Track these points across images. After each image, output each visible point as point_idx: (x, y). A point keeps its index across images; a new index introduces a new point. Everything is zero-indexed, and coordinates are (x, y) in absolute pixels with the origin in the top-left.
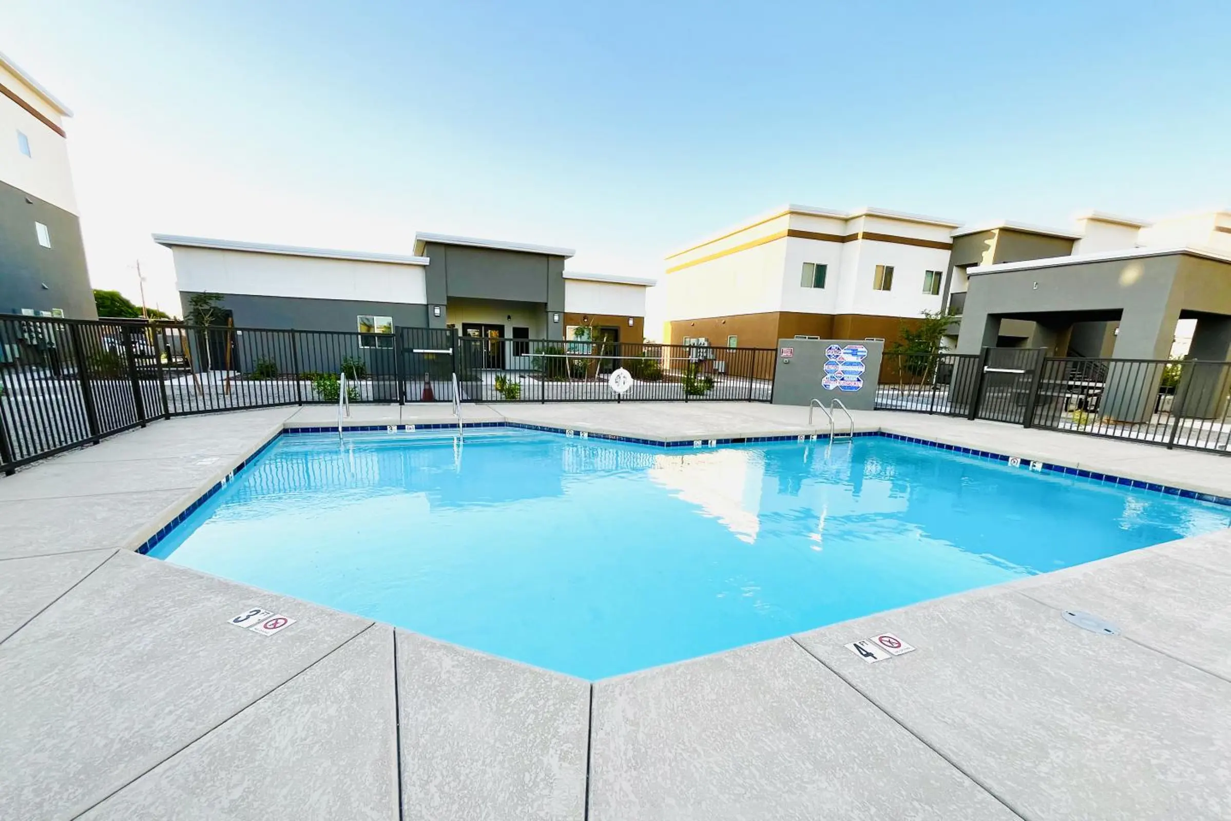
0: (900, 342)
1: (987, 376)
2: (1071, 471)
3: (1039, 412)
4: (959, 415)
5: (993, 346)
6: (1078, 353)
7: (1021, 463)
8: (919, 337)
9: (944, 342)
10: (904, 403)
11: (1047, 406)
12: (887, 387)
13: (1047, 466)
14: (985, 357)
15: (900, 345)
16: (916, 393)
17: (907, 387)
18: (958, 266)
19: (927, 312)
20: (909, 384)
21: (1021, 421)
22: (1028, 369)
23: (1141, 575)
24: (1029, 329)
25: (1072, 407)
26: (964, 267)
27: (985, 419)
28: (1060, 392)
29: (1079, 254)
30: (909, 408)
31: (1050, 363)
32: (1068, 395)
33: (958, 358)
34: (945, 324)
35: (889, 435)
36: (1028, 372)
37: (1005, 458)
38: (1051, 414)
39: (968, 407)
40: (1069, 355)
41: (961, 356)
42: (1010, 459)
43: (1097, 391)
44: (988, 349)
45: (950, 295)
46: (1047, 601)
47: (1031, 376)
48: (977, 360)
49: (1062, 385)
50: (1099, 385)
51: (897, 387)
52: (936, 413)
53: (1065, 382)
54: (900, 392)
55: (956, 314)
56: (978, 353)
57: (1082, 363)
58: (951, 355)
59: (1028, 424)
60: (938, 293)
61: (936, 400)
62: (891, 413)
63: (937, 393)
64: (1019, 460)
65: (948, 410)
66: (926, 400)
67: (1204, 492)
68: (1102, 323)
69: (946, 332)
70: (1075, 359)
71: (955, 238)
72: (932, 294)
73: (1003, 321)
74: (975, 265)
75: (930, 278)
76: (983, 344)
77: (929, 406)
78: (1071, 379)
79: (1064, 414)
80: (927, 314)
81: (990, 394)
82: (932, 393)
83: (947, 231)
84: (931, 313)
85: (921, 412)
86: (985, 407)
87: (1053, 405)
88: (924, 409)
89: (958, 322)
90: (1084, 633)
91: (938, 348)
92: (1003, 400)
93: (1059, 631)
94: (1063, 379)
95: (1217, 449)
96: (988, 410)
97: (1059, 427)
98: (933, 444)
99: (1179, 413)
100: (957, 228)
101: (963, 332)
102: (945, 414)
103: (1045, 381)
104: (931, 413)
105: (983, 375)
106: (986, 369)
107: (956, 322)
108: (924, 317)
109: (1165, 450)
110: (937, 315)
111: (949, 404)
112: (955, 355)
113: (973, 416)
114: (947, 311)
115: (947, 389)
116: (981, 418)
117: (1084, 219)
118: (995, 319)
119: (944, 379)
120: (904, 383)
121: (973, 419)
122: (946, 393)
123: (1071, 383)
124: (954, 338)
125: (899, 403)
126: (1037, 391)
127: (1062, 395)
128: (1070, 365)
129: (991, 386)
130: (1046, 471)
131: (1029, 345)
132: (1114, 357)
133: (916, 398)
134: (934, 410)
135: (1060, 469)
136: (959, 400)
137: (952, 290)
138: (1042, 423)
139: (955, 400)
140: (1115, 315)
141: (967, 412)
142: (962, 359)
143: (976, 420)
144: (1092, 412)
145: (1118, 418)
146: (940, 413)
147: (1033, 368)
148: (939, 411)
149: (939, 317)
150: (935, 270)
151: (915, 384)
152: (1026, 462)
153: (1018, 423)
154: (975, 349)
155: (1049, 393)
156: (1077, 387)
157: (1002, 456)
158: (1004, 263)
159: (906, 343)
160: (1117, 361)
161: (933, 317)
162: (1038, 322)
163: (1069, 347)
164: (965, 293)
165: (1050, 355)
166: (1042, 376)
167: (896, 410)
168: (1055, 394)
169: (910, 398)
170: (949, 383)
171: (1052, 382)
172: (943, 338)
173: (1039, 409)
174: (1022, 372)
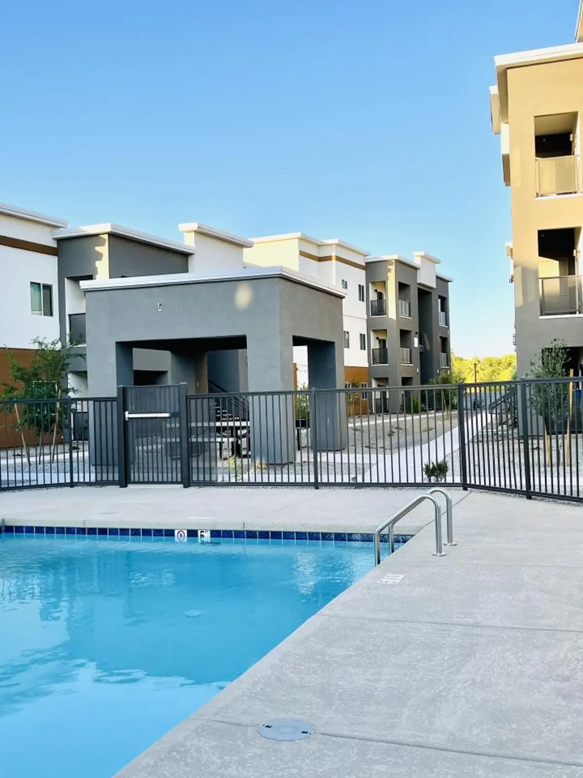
0: (12, 384)
1: (130, 424)
2: (239, 534)
3: (195, 465)
4: (108, 483)
5: (130, 385)
6: (219, 387)
7: (188, 536)
8: (35, 375)
9: (72, 381)
10: (33, 476)
11: (201, 458)
12: (11, 453)
13: (215, 534)
14: (123, 400)
15: (13, 389)
16: (47, 458)
17: (32, 451)
18: (68, 278)
19: (41, 340)
20: (36, 446)
21: (179, 480)
22: (172, 411)
23: (320, 647)
24: (163, 361)
25: (225, 454)
26: (76, 279)
27: (139, 483)
28: (210, 437)
29: (197, 272)
30: (41, 482)
31: (193, 402)
32: (219, 440)
33: (91, 403)
34: (68, 356)
35: (19, 529)
36: (174, 415)
37: (170, 533)
38: (207, 465)
39: (116, 469)
40: (211, 390)
41: (95, 400)
42: (176, 532)
43: (244, 432)
44: (124, 388)
45: (67, 318)
46: (244, 719)
47: (178, 419)
48: (115, 403)
49: (210, 428)
50: (244, 424)
51: (18, 452)
52: (78, 484)
53: (212, 424)
54: (25, 460)
55: (80, 343)
56: (114, 394)
57: (224, 399)
58: (82, 400)
59: (187, 482)
60: (51, 314)
61: (75, 465)
62: (18, 493)
63: (75, 455)
64: (186, 532)
65: (93, 479)
66: (61, 467)
67: (352, 532)
68: (232, 351)
69: (71, 368)
70: (216, 395)
71: (59, 241)
72: (45, 314)
73: (136, 351)
74: (90, 277)
75: (37, 292)
76: (118, 384)
77: (68, 475)
78: (218, 419)
79: (220, 464)
80: (40, 344)
81: (141, 449)
82: (67, 456)
83: (47, 230)
84: (46, 342)
85: (59, 485)
86: (136, 466)
87: (207, 454)
88: (62, 481)
89: (83, 356)
90: (284, 746)
91: (67, 391)
92: (155, 454)
93: (261, 756)
94: (209, 421)
95: (351, 481)
96: (141, 470)
97: (219, 481)
98: (82, 531)
99: (317, 448)
100: (58, 227)
101: (91, 366)
102: (90, 484)
103: (193, 425)
104: (72, 484)
105: (125, 425)
106: (128, 415)
107: (81, 355)
108: (36, 347)
109: (312, 491)
110: (53, 344)
111: (93, 469)
112: (87, 399)
113: (125, 481)
114: (68, 338)
115: (86, 447)
116: (135, 483)
117: (191, 232)
118: (125, 348)
119: (81, 434)
120: (28, 446)
121: (126, 486)
122: (87, 454)
123: (218, 424)
124: (82, 375)
125: (26, 477)
126: (188, 440)
127: (212, 440)
128: (213, 403)
129: (137, 438)
130: (216, 540)
131: (169, 380)
132: (250, 391)
133: (47, 467)
134: (75, 480)
135: (227, 534)
136: (104, 462)
137: (68, 311)
138: (201, 478)
139: (99, 461)
140: (240, 342)
141: (117, 478)
142: (97, 404)
143: (130, 486)
144: (245, 456)
145: (268, 462)
146: (85, 484)
147: (177, 410)
148: (81, 480)
149: (58, 346)
150: (42, 282)
151: (43, 445)
152: (192, 533)
153: (177, 483)
154: (110, 389)
155: (200, 440)
156: (225, 428)
157: (166, 530)
158: (123, 277)
159: (21, 385)
160: (253, 394)
161: (50, 347)
162: (173, 352)
163: (209, 381)
164: (84, 314)
165: (192, 392)
166: (188, 421)
167: (23, 488)
168: (206, 440)
169: (40, 467)
170: (87, 439)
171: (200, 424)
172: (69, 376)
173: (195, 459)
174: (167, 415)
